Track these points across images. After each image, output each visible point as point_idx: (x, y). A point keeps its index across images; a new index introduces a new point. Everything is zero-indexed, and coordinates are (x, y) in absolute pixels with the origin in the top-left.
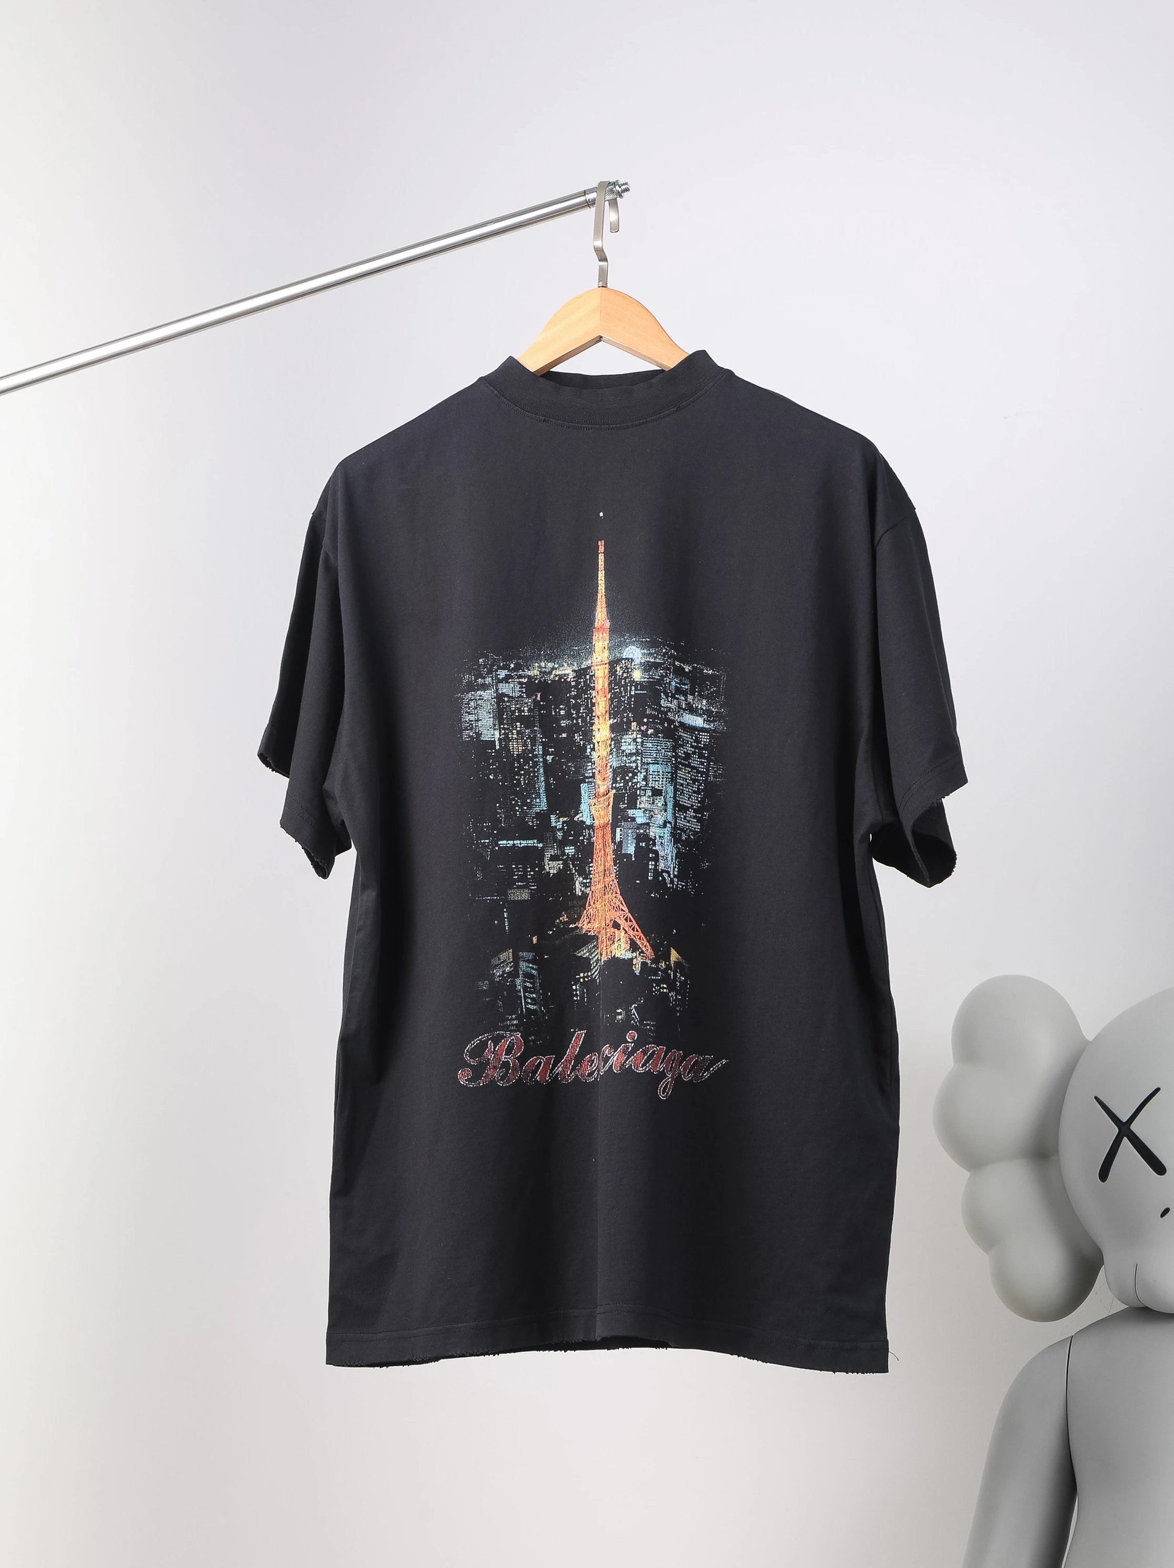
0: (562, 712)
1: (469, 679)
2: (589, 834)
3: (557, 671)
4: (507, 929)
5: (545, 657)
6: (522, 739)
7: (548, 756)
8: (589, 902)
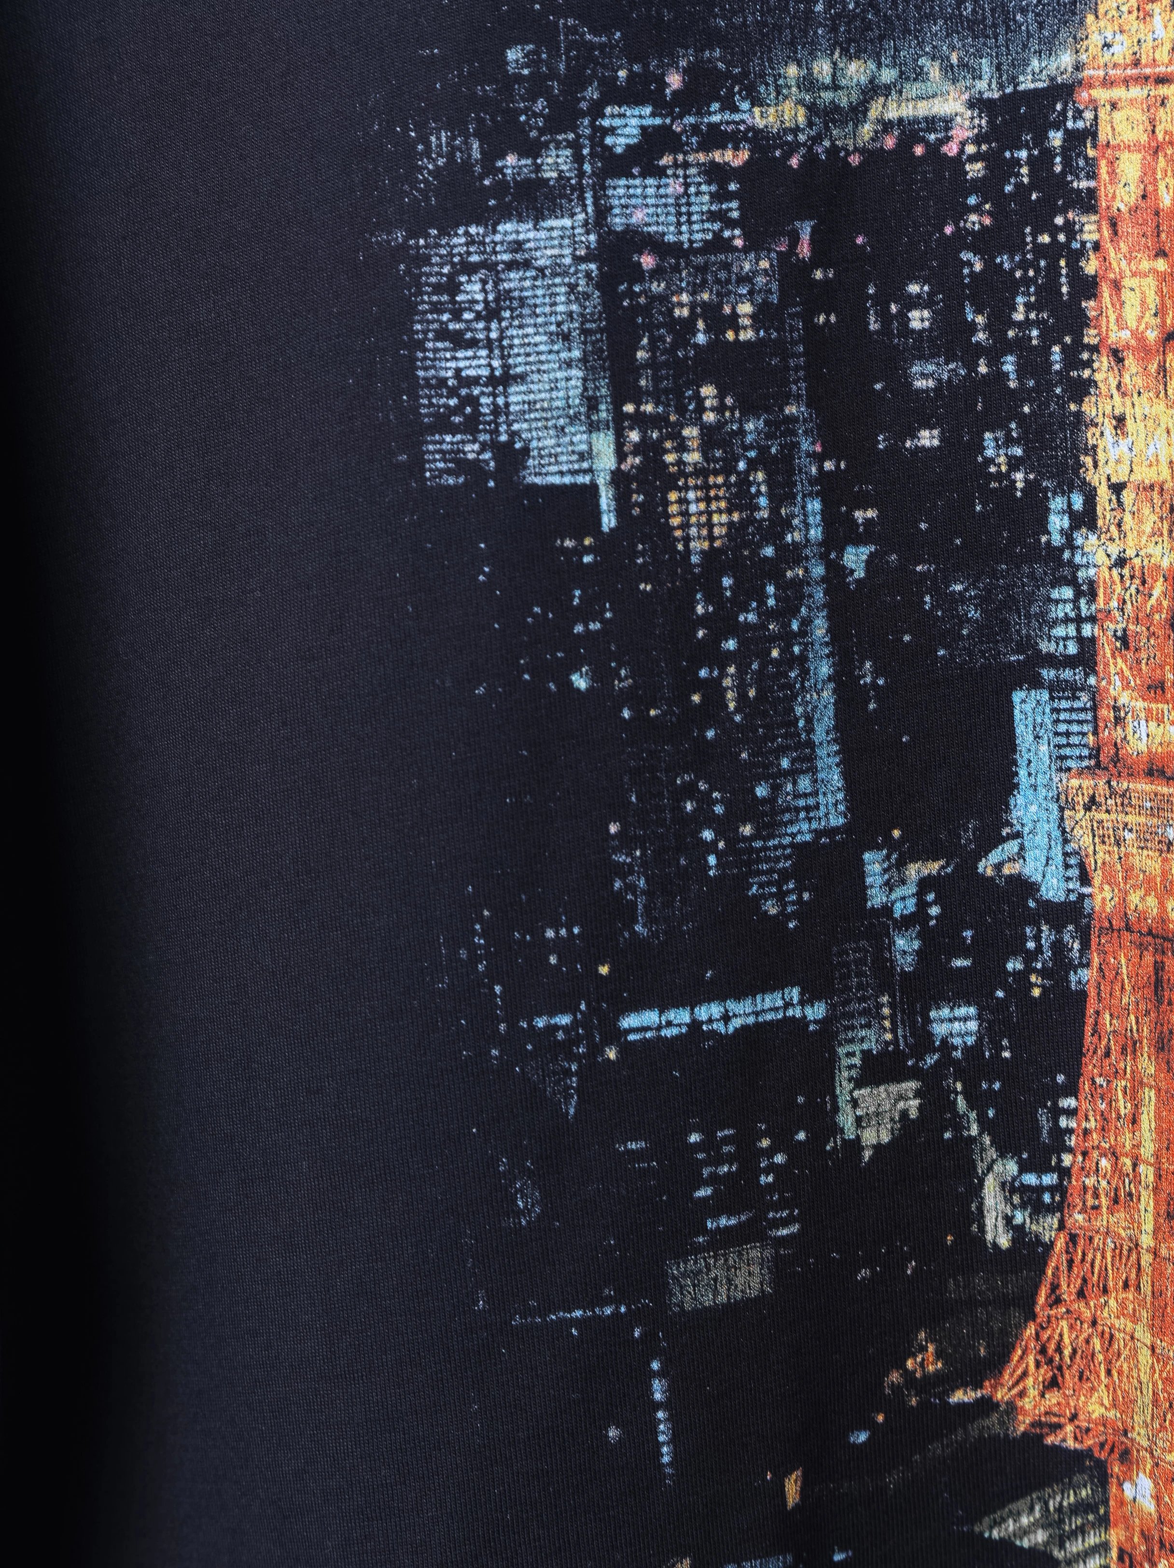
0: (919, 319)
1: (451, 156)
2: (1059, 947)
3: (892, 106)
4: (666, 1459)
5: (834, 29)
6: (728, 469)
7: (850, 549)
8: (1055, 1287)
